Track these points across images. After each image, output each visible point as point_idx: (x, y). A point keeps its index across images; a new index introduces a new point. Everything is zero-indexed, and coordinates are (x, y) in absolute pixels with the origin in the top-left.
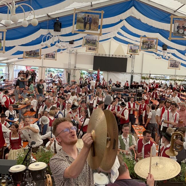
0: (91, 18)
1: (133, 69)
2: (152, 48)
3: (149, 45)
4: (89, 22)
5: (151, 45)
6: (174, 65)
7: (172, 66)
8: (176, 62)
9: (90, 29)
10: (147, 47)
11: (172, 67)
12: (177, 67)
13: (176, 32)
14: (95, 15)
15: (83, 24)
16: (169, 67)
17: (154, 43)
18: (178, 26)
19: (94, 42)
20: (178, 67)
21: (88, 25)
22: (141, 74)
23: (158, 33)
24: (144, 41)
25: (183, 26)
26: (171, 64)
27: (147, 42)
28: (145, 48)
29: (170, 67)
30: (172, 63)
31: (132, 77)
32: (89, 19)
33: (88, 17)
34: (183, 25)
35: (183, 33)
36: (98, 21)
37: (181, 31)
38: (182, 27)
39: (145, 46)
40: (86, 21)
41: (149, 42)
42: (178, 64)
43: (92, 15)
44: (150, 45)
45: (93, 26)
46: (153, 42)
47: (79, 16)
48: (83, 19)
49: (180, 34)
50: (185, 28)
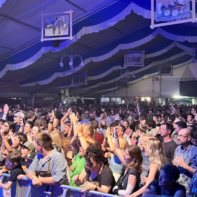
4: (58, 26)
13: (161, 15)
15: (52, 29)
18: (162, 6)
21: (57, 30)
25: (169, 5)
35: (171, 15)
37: (167, 13)
38: (167, 7)
45: (62, 30)
48: (52, 23)
49: (166, 17)
50: (174, 6)
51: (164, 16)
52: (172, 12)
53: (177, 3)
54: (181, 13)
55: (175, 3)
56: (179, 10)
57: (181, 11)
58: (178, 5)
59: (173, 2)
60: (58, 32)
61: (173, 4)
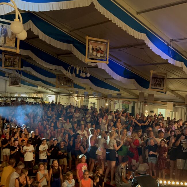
2: (15, 65)
3: (12, 62)
5: (14, 62)
7: (13, 83)
8: (16, 79)
10: (10, 64)
13: (91, 53)
16: (10, 85)
17: (17, 60)
18: (92, 47)
20: (19, 85)
24: (6, 58)
27: (9, 58)
30: (13, 80)
32: (3, 30)
34: (96, 47)
35: (97, 55)
37: (95, 53)
38: (95, 49)
39: (7, 63)
41: (12, 59)
42: (18, 81)
43: (6, 26)
49: (94, 56)
50: (98, 50)
51: (93, 55)
52: (97, 53)
53: (100, 49)
54: (102, 56)
55: (99, 48)
56: (101, 54)
57: (102, 55)
58: (101, 50)
59: (98, 47)
60: (4, 42)
61: (98, 49)
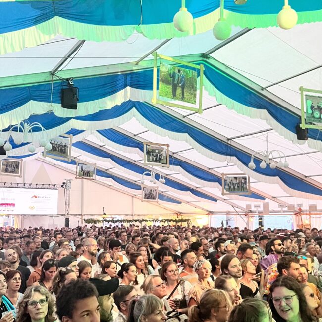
0: (183, 77)
1: (68, 207)
2: (162, 161)
4: (180, 85)
5: (160, 155)
6: (149, 196)
7: (147, 196)
8: (151, 190)
9: (183, 98)
10: (154, 160)
11: (148, 198)
12: (154, 198)
13: (310, 115)
14: (191, 71)
15: (171, 87)
17: (164, 153)
18: (311, 105)
19: (63, 148)
21: (179, 91)
22: (81, 215)
23: (187, 134)
26: (146, 195)
28: (151, 160)
29: (144, 198)
30: (147, 193)
31: (67, 221)
32: (180, 78)
33: (180, 74)
34: (318, 104)
35: (320, 118)
36: (195, 84)
37: (317, 114)
38: (316, 107)
39: (151, 157)
40: (176, 82)
41: (157, 151)
42: (154, 193)
43: (184, 71)
44: (158, 156)
45: (188, 94)
46: (162, 150)
47: (163, 70)
48: (170, 76)
49: (316, 118)
52: (320, 114)
60: (181, 96)
61: (321, 107)
